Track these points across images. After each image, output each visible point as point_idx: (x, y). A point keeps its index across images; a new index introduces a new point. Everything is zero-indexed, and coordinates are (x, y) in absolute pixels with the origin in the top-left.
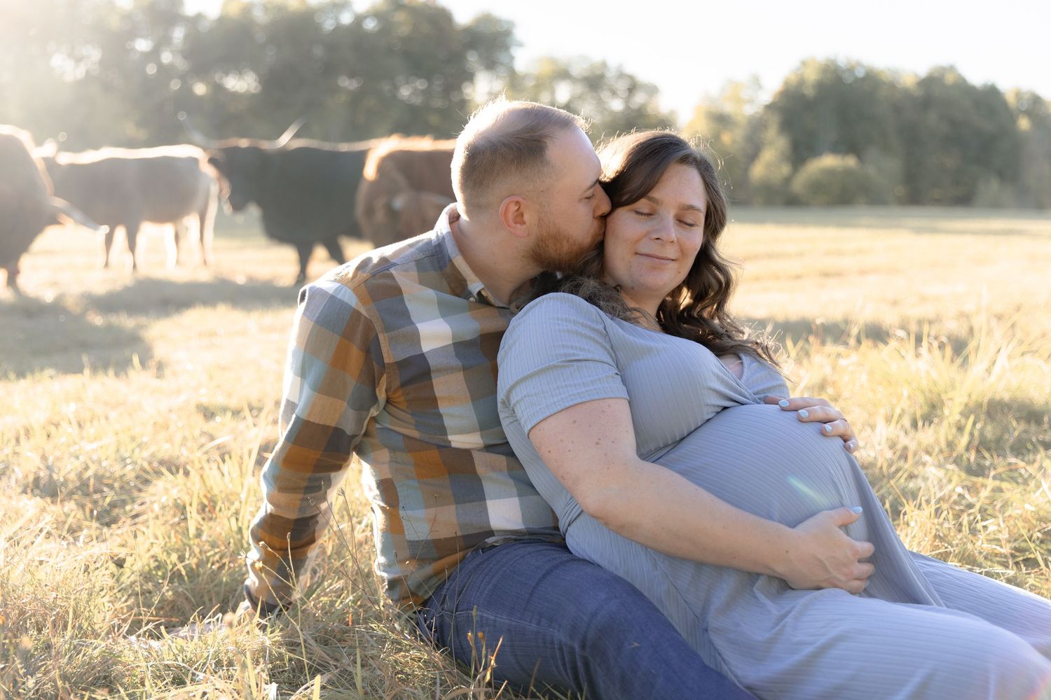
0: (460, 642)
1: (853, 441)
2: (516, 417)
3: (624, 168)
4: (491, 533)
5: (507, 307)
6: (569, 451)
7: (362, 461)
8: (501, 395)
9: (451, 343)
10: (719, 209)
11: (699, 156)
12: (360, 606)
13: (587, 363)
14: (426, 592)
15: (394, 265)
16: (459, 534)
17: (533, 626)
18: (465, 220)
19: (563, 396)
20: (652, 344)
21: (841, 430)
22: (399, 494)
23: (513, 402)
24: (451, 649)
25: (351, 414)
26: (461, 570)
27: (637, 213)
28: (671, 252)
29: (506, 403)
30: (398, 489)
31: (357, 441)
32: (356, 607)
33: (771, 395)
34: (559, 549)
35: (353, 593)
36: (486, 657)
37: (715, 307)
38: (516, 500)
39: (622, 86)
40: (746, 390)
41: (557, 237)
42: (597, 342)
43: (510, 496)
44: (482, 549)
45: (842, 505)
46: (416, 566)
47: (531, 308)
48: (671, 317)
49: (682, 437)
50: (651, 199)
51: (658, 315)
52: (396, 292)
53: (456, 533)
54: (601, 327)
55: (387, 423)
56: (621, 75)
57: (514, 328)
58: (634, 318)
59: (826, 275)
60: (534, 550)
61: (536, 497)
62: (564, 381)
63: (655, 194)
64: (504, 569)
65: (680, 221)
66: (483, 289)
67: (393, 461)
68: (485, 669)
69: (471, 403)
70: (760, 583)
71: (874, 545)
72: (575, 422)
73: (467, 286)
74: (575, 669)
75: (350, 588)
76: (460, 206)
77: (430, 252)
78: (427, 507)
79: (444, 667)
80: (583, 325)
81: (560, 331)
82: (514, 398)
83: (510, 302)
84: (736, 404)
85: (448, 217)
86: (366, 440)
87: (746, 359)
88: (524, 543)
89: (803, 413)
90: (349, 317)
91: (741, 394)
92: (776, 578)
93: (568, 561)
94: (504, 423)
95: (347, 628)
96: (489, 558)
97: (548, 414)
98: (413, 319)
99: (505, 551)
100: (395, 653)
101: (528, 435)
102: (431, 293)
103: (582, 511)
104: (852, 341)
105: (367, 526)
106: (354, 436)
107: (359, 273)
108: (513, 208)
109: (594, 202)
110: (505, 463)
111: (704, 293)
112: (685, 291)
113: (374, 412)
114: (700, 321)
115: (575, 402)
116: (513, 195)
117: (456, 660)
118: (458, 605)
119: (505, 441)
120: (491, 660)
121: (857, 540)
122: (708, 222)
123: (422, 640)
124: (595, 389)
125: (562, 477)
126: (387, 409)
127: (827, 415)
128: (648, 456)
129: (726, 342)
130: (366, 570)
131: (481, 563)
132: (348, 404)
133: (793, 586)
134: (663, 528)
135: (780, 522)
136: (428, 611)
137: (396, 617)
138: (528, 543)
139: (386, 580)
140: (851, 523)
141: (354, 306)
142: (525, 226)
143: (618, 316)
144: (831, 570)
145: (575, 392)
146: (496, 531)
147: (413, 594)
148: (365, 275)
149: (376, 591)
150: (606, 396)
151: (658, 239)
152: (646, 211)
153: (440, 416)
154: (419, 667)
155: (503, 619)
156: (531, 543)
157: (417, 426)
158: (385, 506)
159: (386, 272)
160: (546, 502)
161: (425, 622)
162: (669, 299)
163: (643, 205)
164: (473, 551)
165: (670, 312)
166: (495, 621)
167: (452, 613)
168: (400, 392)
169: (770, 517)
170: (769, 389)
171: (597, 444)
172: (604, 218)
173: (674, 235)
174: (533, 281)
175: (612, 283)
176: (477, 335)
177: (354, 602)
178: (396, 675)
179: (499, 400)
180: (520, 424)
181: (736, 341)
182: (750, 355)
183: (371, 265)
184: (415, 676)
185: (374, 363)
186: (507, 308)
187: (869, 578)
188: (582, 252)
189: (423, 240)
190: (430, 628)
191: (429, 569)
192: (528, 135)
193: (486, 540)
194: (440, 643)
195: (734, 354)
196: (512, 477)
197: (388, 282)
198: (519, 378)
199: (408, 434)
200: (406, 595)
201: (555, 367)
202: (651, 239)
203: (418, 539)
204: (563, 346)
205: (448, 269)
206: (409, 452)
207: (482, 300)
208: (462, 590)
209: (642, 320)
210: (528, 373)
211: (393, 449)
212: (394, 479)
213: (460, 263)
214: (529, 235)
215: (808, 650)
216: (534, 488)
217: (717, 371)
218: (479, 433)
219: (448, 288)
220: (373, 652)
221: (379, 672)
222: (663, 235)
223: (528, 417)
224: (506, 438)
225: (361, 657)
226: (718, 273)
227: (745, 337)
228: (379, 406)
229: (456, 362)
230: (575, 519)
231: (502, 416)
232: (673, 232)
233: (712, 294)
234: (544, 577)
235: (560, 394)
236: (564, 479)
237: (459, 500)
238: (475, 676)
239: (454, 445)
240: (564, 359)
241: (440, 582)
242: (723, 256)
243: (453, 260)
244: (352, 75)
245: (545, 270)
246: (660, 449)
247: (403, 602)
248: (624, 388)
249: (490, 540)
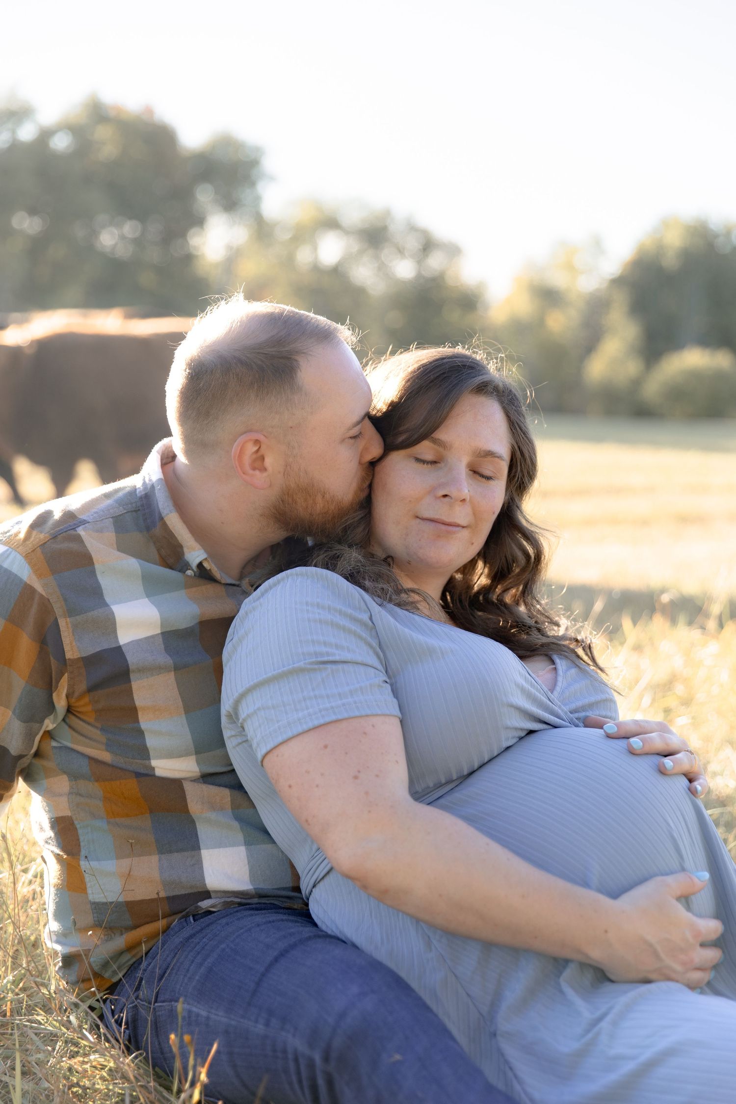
0: (159, 1044)
1: (701, 781)
2: (246, 736)
3: (401, 398)
4: (206, 894)
5: (237, 583)
6: (317, 786)
7: (32, 792)
8: (226, 706)
9: (160, 632)
10: (527, 455)
11: (501, 385)
12: (24, 990)
13: (345, 666)
14: (115, 973)
15: (84, 522)
16: (163, 894)
17: (260, 1028)
18: (184, 464)
19: (311, 710)
20: (433, 642)
21: (686, 767)
22: (81, 838)
23: (243, 714)
24: (147, 1054)
25: (17, 727)
26: (163, 944)
27: (418, 460)
28: (461, 515)
29: (234, 717)
30: (80, 832)
31: (24, 762)
32: (17, 990)
33: (592, 714)
34: (299, 919)
35: (13, 970)
36: (195, 1067)
37: (521, 588)
38: (241, 851)
39: (412, 243)
40: (560, 707)
41: (309, 490)
42: (360, 637)
43: (234, 844)
44: (194, 916)
45: (683, 869)
46: (102, 936)
47: (271, 588)
48: (461, 601)
49: (471, 770)
50: (435, 441)
51: (443, 597)
52: (85, 560)
53: (158, 893)
54: (365, 617)
55: (68, 739)
56: (412, 228)
57: (247, 613)
58: (412, 603)
59: (685, 520)
60: (264, 920)
61: (269, 847)
62: (313, 690)
63: (442, 434)
64: (223, 946)
65: (475, 472)
66: (206, 559)
67: (74, 793)
68: (193, 1084)
69: (184, 716)
70: (569, 972)
71: (724, 923)
72: (326, 747)
73: (183, 554)
74: (314, 1089)
75: (9, 964)
76: (176, 442)
77: (134, 505)
78: (119, 857)
79: (135, 1077)
80: (340, 612)
81: (309, 620)
82: (244, 712)
83: (241, 577)
84: (545, 726)
85: (159, 457)
86: (37, 762)
87: (561, 664)
88: (252, 909)
89: (636, 742)
90: (18, 594)
91: (553, 713)
92: (591, 966)
93: (309, 938)
94: (230, 744)
95: (4, 1019)
96: (202, 929)
97: (290, 734)
98: (108, 599)
99: (224, 921)
100: (70, 1058)
101: (262, 762)
102: (132, 564)
103: (331, 869)
104: (712, 624)
105: (36, 876)
106: (21, 757)
107: (34, 533)
108: (251, 448)
109: (361, 443)
110: (229, 799)
111: (506, 569)
112: (480, 564)
113: (49, 724)
114: (501, 607)
115: (328, 719)
116: (251, 431)
117: (154, 1068)
118: (157, 994)
119: (229, 768)
120: (200, 1073)
121: (700, 916)
122: (512, 474)
123: (107, 1040)
124: (355, 703)
125: (307, 821)
126: (67, 720)
127: (667, 744)
128: (424, 796)
129: (536, 638)
130: (32, 938)
131: (192, 936)
132: (14, 713)
133: (612, 977)
134: (440, 896)
135: (599, 891)
136: (116, 1000)
137: (73, 1007)
138: (257, 909)
139: (60, 955)
140: (694, 894)
141: (25, 580)
142: (265, 474)
143: (390, 601)
144: (663, 955)
145: (328, 705)
146: (212, 891)
147: (97, 975)
148: (42, 536)
149: (45, 968)
150: (369, 712)
151: (445, 496)
152: (429, 457)
153: (141, 733)
154: (103, 1078)
155: (219, 1017)
156: (261, 909)
157: (109, 746)
158: (61, 853)
159: (72, 532)
160: (282, 852)
161: (113, 1016)
162: (459, 576)
163: (425, 449)
164: (180, 919)
165: (460, 595)
166: (208, 1018)
167: (150, 1003)
168: (86, 699)
169: (585, 884)
170: (591, 706)
171: (356, 777)
172: (373, 465)
173: (466, 491)
174: (274, 548)
175: (381, 554)
176: (197, 621)
177: (15, 983)
178: (69, 1089)
179: (223, 712)
180: (251, 746)
181: (548, 637)
182: (566, 657)
183: (50, 523)
184: (96, 1091)
185: (52, 658)
186: (238, 586)
187: (715, 967)
188: (342, 513)
189: (124, 488)
190: (119, 1023)
191: (120, 942)
192: (275, 349)
193: (200, 904)
194: (132, 1044)
195: (546, 655)
196: (238, 818)
197: (74, 546)
198: (252, 683)
199: (96, 757)
200: (86, 977)
201: (302, 670)
202: (437, 498)
203: (104, 900)
204: (313, 641)
205: (157, 531)
206: (97, 780)
207: (203, 574)
208: (165, 972)
209: (422, 606)
210: (265, 676)
211: (74, 777)
212: (74, 818)
213: (174, 521)
214: (270, 486)
215: (628, 1067)
216: (269, 834)
217: (522, 681)
218: (193, 758)
219: (157, 557)
220: (39, 1056)
221: (46, 1085)
222: (453, 491)
223: (263, 738)
224: (231, 765)
225: (21, 1061)
226: (525, 543)
227: (561, 632)
228: (56, 717)
229: (165, 659)
230: (323, 878)
231: (226, 734)
232: (466, 487)
233: (517, 570)
234: (276, 960)
235: (307, 708)
236: (309, 824)
237: (164, 848)
238: (180, 1091)
239: (159, 773)
240: (314, 660)
241: (134, 960)
242: (532, 520)
243: (165, 519)
244: (33, 211)
245: (290, 534)
246: (440, 785)
247: (82, 986)
248: (395, 700)
249: (205, 904)
